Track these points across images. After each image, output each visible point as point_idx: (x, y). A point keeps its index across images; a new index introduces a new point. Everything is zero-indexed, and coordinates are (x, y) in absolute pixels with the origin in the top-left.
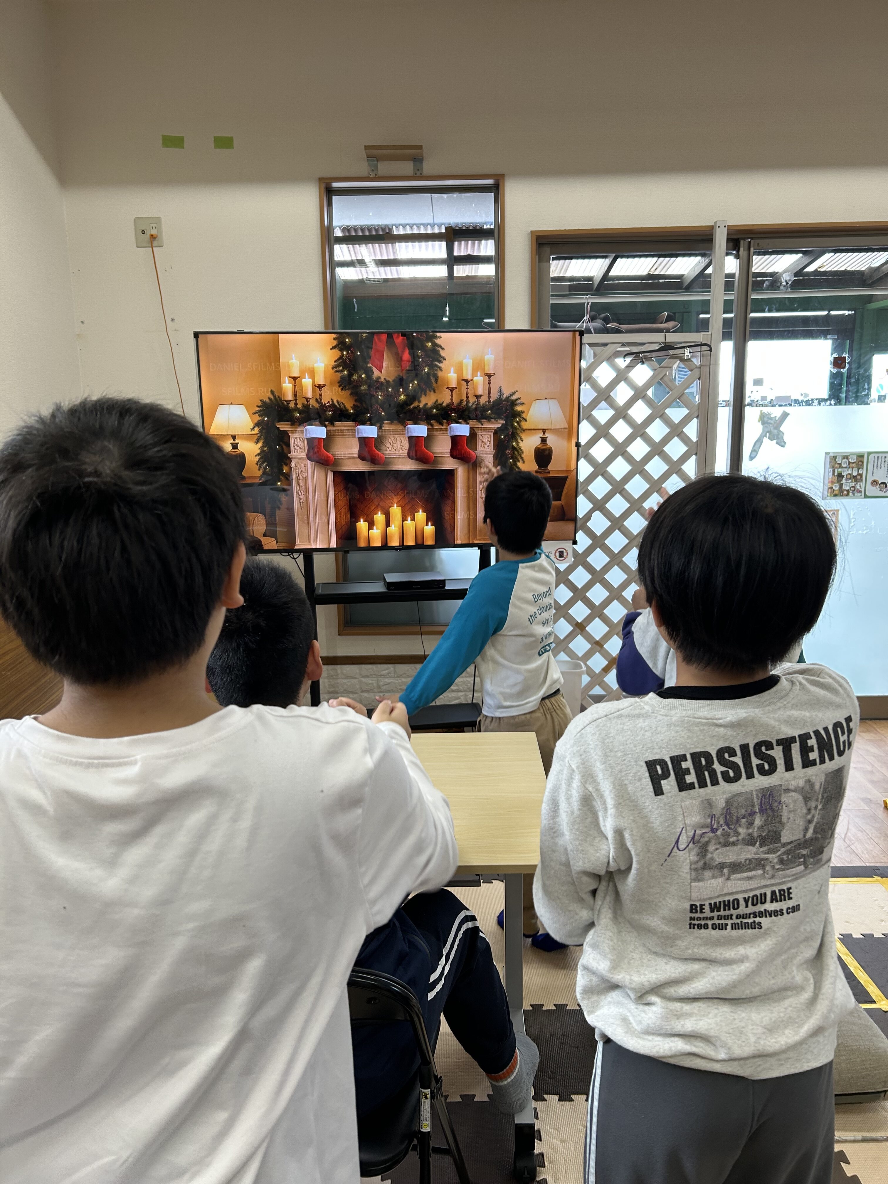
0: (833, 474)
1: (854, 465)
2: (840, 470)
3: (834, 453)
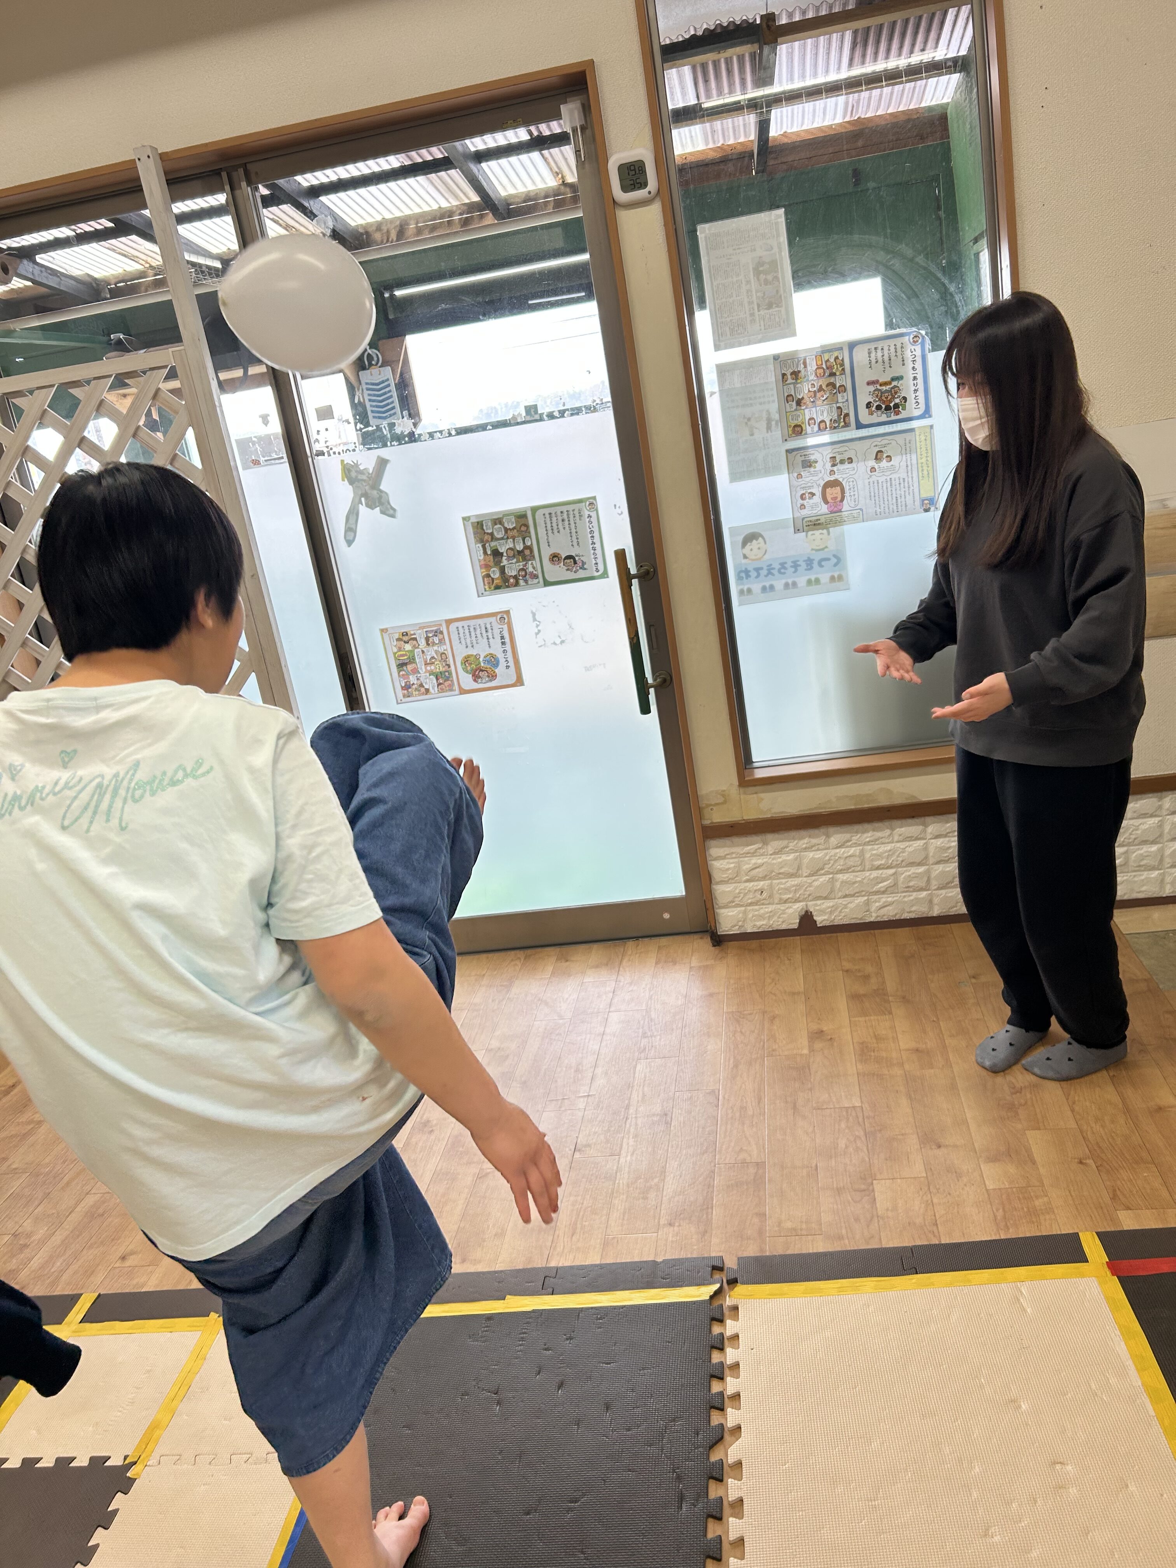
0: (485, 552)
1: (515, 532)
2: (493, 544)
3: (477, 516)
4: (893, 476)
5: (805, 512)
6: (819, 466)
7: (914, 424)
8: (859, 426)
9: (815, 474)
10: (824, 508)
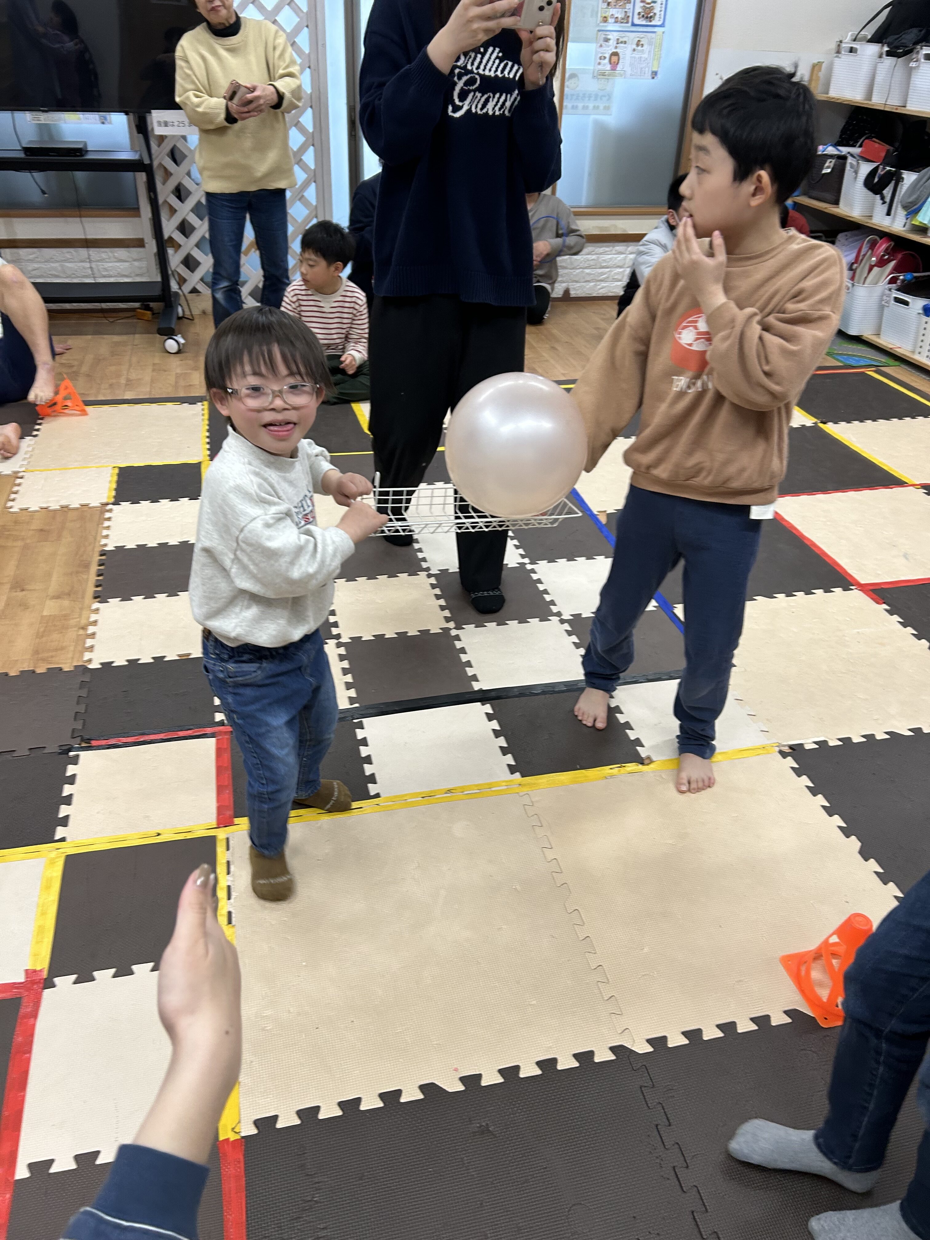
4: (642, 56)
5: (600, 67)
6: (611, 42)
7: (656, 29)
8: (633, 25)
9: (608, 46)
10: (608, 67)
